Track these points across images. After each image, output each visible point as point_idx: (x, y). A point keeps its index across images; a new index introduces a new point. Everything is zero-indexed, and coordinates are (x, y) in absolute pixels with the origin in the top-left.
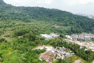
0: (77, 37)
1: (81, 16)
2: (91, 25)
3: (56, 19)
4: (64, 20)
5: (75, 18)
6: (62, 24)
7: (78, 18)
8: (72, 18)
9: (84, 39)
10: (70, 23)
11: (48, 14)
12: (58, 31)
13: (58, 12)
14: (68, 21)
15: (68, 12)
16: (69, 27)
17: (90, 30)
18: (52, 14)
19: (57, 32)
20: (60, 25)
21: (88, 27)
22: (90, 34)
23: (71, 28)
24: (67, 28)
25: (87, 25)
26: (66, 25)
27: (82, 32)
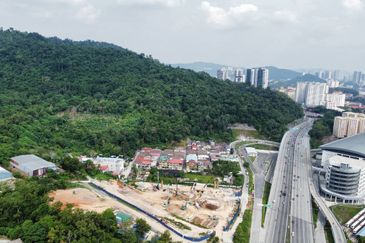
0: (154, 164)
1: (189, 70)
2: (220, 106)
3: (84, 85)
4: (118, 86)
5: (161, 77)
6: (101, 105)
7: (173, 81)
8: (149, 81)
9: (180, 168)
10: (138, 102)
11: (51, 62)
12: (79, 137)
13: (98, 53)
14: (133, 93)
15: (141, 56)
16: (133, 119)
17: (216, 127)
18: (71, 62)
19: (72, 141)
20: (95, 111)
21: (208, 116)
22: (213, 143)
23: (136, 124)
24: (125, 121)
25: (206, 107)
26: (120, 111)
27: (184, 138)
